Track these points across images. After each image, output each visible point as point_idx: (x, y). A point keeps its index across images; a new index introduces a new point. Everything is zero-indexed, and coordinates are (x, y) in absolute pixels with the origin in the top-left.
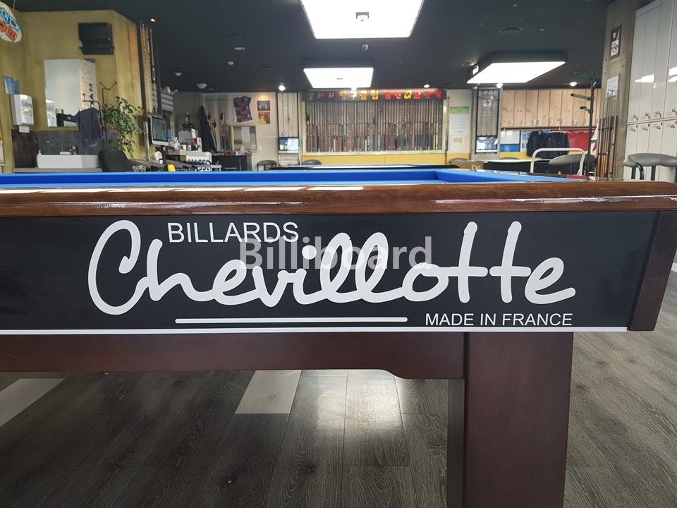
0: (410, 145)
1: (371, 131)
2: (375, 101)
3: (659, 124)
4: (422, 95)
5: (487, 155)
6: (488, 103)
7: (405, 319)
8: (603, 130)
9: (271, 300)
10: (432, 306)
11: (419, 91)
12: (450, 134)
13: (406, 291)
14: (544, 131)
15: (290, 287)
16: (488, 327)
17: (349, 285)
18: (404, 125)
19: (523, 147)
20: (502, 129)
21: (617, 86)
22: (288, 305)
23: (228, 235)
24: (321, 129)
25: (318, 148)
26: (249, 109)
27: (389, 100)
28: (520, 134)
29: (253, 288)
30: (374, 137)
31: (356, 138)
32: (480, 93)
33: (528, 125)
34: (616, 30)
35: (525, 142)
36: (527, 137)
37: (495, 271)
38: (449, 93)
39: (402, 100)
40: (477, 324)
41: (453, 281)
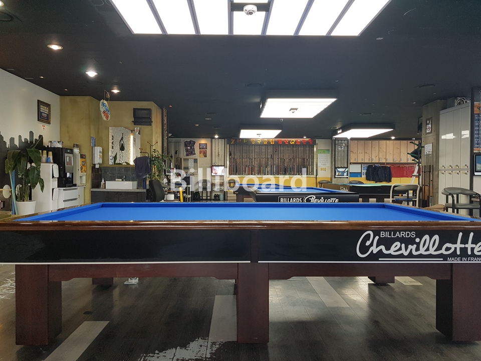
0: (294, 171)
1: (270, 163)
2: (272, 145)
3: (458, 172)
4: (301, 142)
5: (342, 179)
6: (342, 148)
7: (442, 259)
8: (425, 172)
9: (406, 254)
10: (450, 256)
11: (299, 140)
12: (318, 165)
13: (443, 251)
14: (376, 165)
15: (411, 249)
16: (465, 261)
17: (428, 249)
18: (290, 160)
19: (364, 175)
20: (351, 163)
21: (431, 149)
22: (411, 255)
23: (397, 235)
24: (238, 161)
25: (236, 172)
26: (194, 149)
27: (280, 145)
28: (361, 167)
29: (401, 250)
30: (271, 167)
31: (260, 167)
32: (336, 141)
33: (366, 161)
34: (429, 120)
35: (364, 171)
36: (366, 168)
37: (466, 246)
38: (317, 141)
39: (289, 145)
40: (461, 261)
41: (456, 248)
